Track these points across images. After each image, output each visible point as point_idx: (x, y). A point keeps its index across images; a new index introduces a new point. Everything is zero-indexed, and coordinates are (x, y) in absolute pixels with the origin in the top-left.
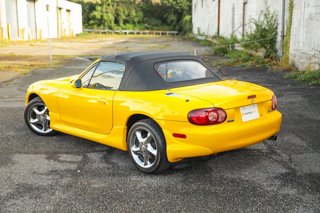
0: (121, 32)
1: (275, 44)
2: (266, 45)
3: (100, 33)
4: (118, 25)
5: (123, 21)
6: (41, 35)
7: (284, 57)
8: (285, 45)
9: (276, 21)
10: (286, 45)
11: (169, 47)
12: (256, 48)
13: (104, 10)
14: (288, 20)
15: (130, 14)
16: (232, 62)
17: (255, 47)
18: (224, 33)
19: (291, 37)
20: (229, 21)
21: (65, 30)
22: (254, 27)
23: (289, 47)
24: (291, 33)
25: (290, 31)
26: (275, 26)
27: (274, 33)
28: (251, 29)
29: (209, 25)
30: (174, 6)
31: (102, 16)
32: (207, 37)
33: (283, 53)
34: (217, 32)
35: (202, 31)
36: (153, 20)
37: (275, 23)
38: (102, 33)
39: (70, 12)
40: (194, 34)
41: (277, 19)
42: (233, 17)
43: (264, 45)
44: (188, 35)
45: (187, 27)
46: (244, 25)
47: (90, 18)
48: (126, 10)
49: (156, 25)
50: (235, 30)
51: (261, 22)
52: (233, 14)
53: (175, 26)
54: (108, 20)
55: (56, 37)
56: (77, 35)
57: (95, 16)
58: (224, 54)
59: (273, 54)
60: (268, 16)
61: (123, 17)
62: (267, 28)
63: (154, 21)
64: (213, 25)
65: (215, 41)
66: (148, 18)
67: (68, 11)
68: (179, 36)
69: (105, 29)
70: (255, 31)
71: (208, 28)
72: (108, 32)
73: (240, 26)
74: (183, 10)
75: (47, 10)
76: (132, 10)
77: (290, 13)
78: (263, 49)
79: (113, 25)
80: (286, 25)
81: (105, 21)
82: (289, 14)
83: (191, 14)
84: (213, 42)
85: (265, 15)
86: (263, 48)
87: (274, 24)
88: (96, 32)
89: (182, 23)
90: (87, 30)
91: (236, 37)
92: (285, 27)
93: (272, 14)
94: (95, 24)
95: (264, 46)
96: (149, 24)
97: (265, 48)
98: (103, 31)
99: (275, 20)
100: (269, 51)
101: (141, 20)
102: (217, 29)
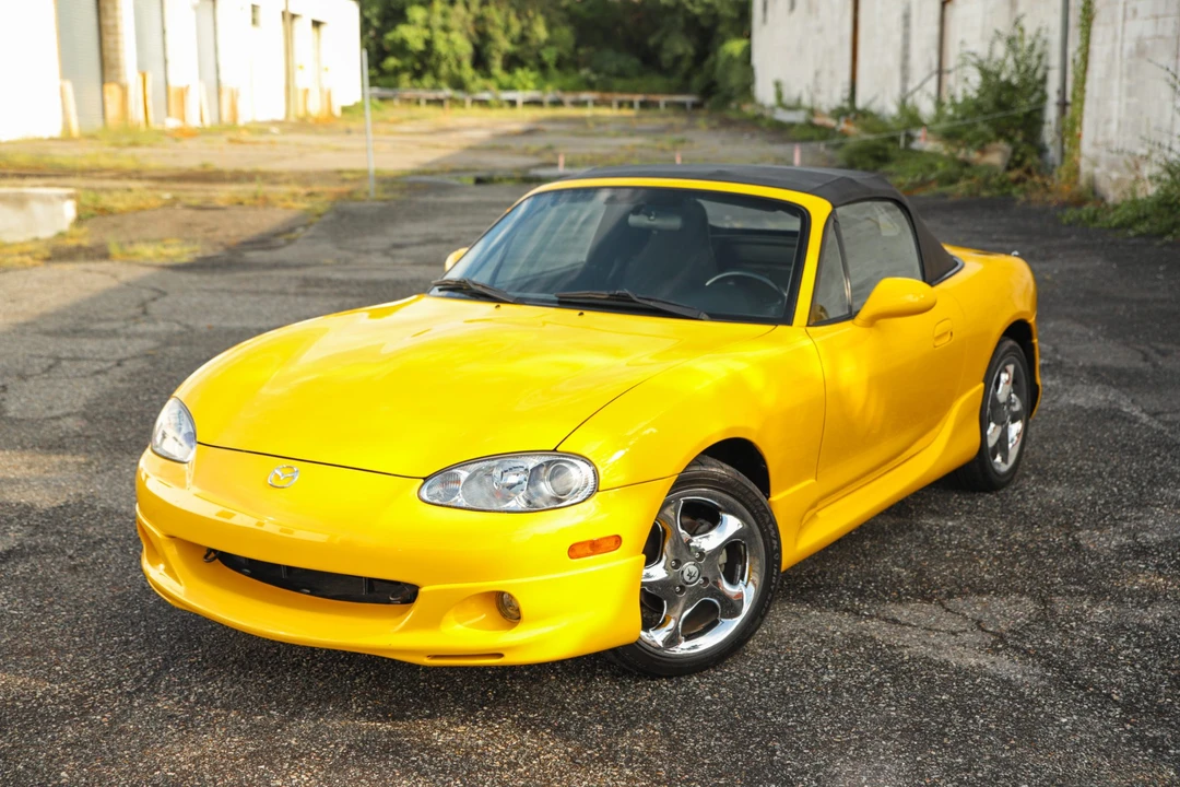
0: (497, 98)
1: (1039, 128)
2: (1011, 132)
3: (423, 102)
4: (485, 74)
5: (504, 60)
6: (234, 108)
7: (1064, 166)
8: (1069, 131)
9: (1043, 59)
10: (1072, 129)
12: (980, 141)
13: (437, 20)
14: (1078, 58)
15: (527, 33)
17: (978, 138)
18: (875, 98)
19: (1087, 107)
20: (892, 60)
21: (306, 91)
22: (975, 79)
23: (1080, 136)
24: (1088, 96)
25: (1082, 90)
26: (1039, 75)
27: (1038, 94)
28: (966, 84)
29: (817, 74)
30: (684, 5)
31: (429, 43)
32: (812, 112)
33: (1063, 154)
34: (847, 95)
35: (790, 95)
36: (609, 54)
37: (1040, 64)
38: (429, 102)
39: (323, 29)
40: (760, 106)
41: (1047, 52)
42: (906, 47)
43: (1005, 130)
44: (739, 108)
45: (735, 79)
46: (941, 72)
47: (387, 47)
48: (513, 19)
49: (621, 74)
50: (911, 87)
51: (996, 63)
52: (907, 37)
53: (687, 77)
54: (451, 56)
55: (280, 116)
56: (345, 110)
57: (403, 42)
59: (1032, 158)
60: (1019, 45)
61: (504, 44)
62: (1014, 81)
63: (613, 60)
64: (832, 73)
65: (844, 126)
66: (592, 49)
67: (316, 24)
68: (702, 112)
69: (440, 89)
70: (978, 91)
71: (816, 82)
72: (451, 99)
73: (930, 77)
74: (716, 18)
75: (254, 22)
76: (535, 18)
77: (1084, 35)
78: (1003, 145)
79: (468, 72)
80: (1073, 72)
81: (440, 58)
82: (1082, 39)
83: (749, 36)
84: (839, 129)
85: (1011, 41)
86: (1001, 141)
87: (1037, 68)
88: (409, 100)
89: (714, 65)
90: (376, 90)
91: (916, 109)
93: (1031, 36)
94: (404, 69)
95: (1007, 134)
96: (596, 71)
97: (1008, 142)
98: (432, 95)
99: (1040, 57)
100: (1022, 150)
101: (567, 55)
102: (847, 86)
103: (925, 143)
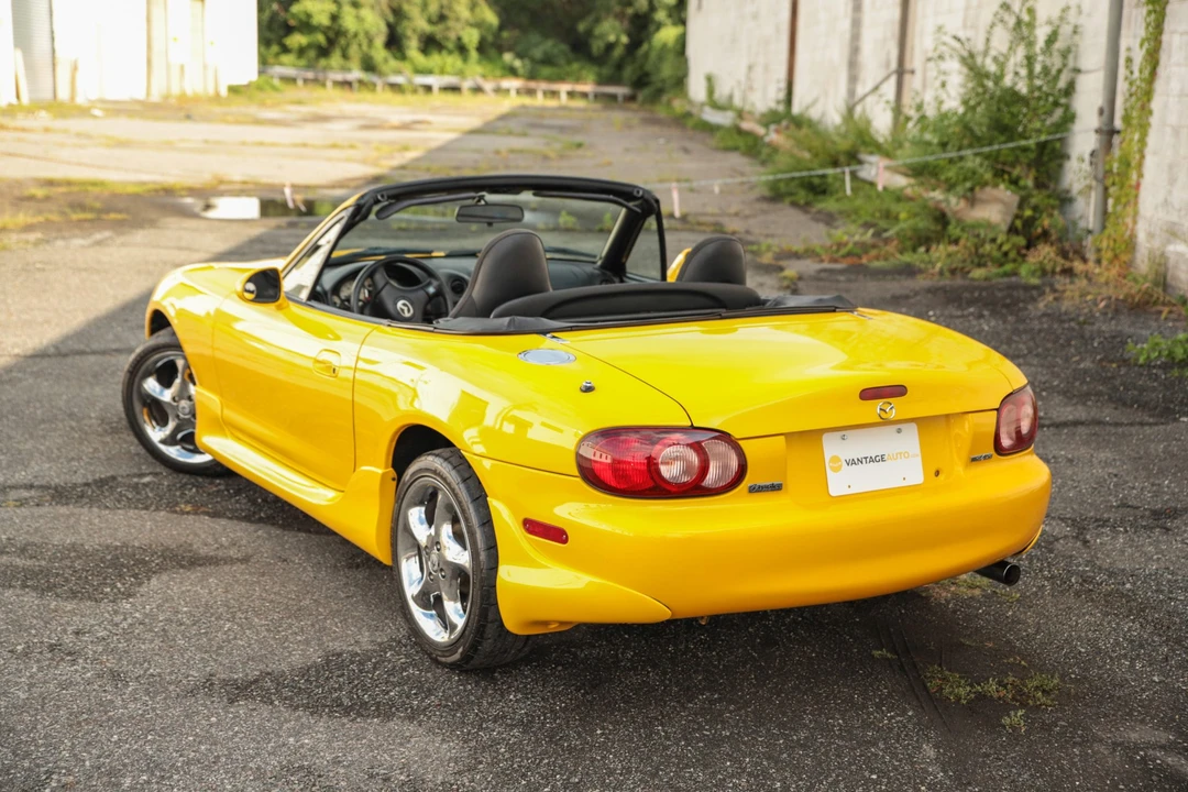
0: (410, 82)
1: (1060, 166)
2: (1016, 172)
3: (330, 84)
4: (398, 55)
5: (420, 40)
7: (1107, 232)
8: (1117, 177)
9: (1071, 57)
10: (1124, 175)
11: (580, 152)
12: (968, 185)
14: (1139, 56)
15: (446, 12)
16: (850, 246)
17: (965, 179)
18: (815, 102)
19: (1152, 139)
20: (838, 53)
21: (183, 68)
23: (1138, 186)
24: (1154, 120)
25: (1146, 110)
26: (1062, 82)
27: (1059, 112)
29: (750, 68)
32: (740, 114)
33: (1105, 213)
34: (782, 95)
35: (722, 92)
36: (534, 37)
37: (1065, 65)
38: (335, 83)
40: (690, 102)
41: (1077, 46)
42: (855, 37)
43: (1007, 169)
44: (669, 103)
45: (667, 71)
46: (901, 72)
47: (292, 22)
49: (548, 61)
50: (861, 90)
51: (995, 60)
52: (856, 24)
53: (619, 66)
54: (361, 36)
56: (233, 90)
57: (308, 16)
58: (811, 197)
59: (1051, 216)
61: (419, 23)
62: (1022, 88)
63: (544, 46)
64: (766, 68)
65: (773, 137)
66: (516, 33)
68: (634, 106)
69: (349, 70)
71: (749, 78)
72: (361, 82)
73: (887, 78)
77: (1153, 16)
78: (1004, 193)
79: (380, 53)
80: (1126, 78)
81: (349, 37)
82: (1148, 25)
83: (683, 22)
84: (767, 139)
86: (1002, 186)
87: (1060, 71)
88: (314, 82)
89: (646, 55)
90: (276, 69)
91: (868, 122)
92: (1122, 86)
93: (1049, 22)
94: (311, 47)
95: (1009, 174)
96: (520, 56)
97: (1013, 187)
98: (340, 77)
99: (1065, 54)
100: (1034, 201)
101: (490, 38)
102: (783, 85)
103: (879, 172)
